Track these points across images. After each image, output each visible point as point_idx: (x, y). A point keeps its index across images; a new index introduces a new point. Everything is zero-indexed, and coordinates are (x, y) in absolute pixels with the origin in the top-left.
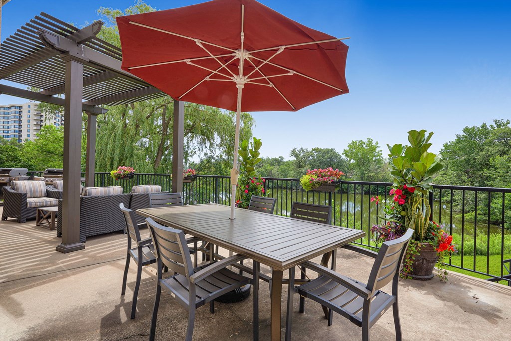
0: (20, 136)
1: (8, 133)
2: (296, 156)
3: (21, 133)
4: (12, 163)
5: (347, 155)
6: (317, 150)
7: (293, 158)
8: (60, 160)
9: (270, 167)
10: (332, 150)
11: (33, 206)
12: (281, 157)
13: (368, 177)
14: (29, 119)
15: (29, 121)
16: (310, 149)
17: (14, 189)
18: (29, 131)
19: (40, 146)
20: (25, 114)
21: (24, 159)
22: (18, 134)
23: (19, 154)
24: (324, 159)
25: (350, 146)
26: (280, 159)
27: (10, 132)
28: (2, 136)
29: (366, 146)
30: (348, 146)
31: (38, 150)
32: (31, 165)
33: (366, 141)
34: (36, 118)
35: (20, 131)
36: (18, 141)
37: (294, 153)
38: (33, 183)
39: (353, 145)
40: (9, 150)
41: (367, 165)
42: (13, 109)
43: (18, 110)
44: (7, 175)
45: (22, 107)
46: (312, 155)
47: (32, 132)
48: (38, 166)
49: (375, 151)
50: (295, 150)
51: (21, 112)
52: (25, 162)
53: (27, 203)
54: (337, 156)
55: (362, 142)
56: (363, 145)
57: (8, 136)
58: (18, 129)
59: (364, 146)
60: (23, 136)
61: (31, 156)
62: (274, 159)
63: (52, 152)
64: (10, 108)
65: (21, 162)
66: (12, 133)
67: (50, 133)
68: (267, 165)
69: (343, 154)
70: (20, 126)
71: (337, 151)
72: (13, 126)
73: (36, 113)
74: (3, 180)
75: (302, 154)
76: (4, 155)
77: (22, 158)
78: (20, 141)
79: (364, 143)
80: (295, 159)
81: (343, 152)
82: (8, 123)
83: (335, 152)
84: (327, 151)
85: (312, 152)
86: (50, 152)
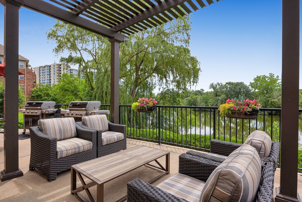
0: (50, 82)
1: (44, 81)
2: (214, 88)
3: (51, 81)
4: (46, 98)
5: (252, 87)
6: (229, 83)
7: (212, 90)
8: (72, 95)
9: (195, 97)
10: (241, 83)
11: (64, 155)
12: (202, 90)
13: (271, 102)
14: (54, 72)
15: (54, 74)
16: (224, 83)
17: (41, 130)
18: (54, 80)
19: (61, 87)
20: (52, 70)
21: (52, 95)
22: (49, 81)
23: (50, 92)
24: (235, 90)
25: (255, 80)
26: (201, 91)
27: (45, 80)
28: (42, 83)
29: (268, 80)
30: (254, 80)
31: (59, 89)
32: (56, 98)
33: (268, 75)
34: (57, 72)
35: (50, 80)
36: (49, 85)
37: (212, 86)
38: (61, 121)
39: (258, 79)
40: (44, 90)
41: (270, 94)
42: (46, 68)
43: (49, 68)
44: (39, 108)
45: (50, 66)
46: (227, 87)
47: (56, 80)
48: (60, 99)
49: (276, 83)
50: (213, 84)
51: (50, 69)
52: (53, 97)
53: (57, 152)
54: (245, 87)
55: (264, 77)
56: (265, 79)
57: (44, 83)
58: (49, 79)
59: (267, 79)
60: (51, 82)
61: (56, 93)
62: (197, 91)
63: (68, 90)
64: (45, 67)
65: (51, 97)
66: (46, 81)
67: (66, 79)
68: (192, 95)
69: (249, 86)
70: (50, 77)
71: (245, 84)
72: (47, 77)
73: (57, 69)
74: (36, 113)
75: (218, 87)
76: (42, 93)
77: (51, 94)
78: (50, 85)
79: (267, 77)
80: (213, 90)
81: (249, 84)
82: (44, 76)
83: (244, 84)
84: (238, 84)
85: (225, 85)
86: (66, 90)
